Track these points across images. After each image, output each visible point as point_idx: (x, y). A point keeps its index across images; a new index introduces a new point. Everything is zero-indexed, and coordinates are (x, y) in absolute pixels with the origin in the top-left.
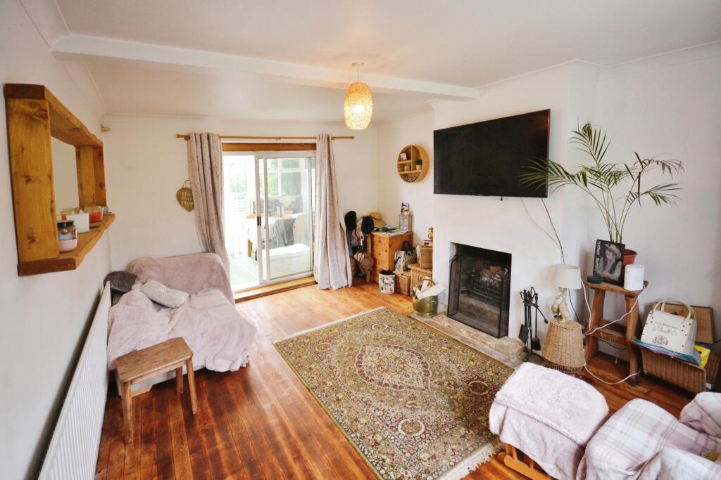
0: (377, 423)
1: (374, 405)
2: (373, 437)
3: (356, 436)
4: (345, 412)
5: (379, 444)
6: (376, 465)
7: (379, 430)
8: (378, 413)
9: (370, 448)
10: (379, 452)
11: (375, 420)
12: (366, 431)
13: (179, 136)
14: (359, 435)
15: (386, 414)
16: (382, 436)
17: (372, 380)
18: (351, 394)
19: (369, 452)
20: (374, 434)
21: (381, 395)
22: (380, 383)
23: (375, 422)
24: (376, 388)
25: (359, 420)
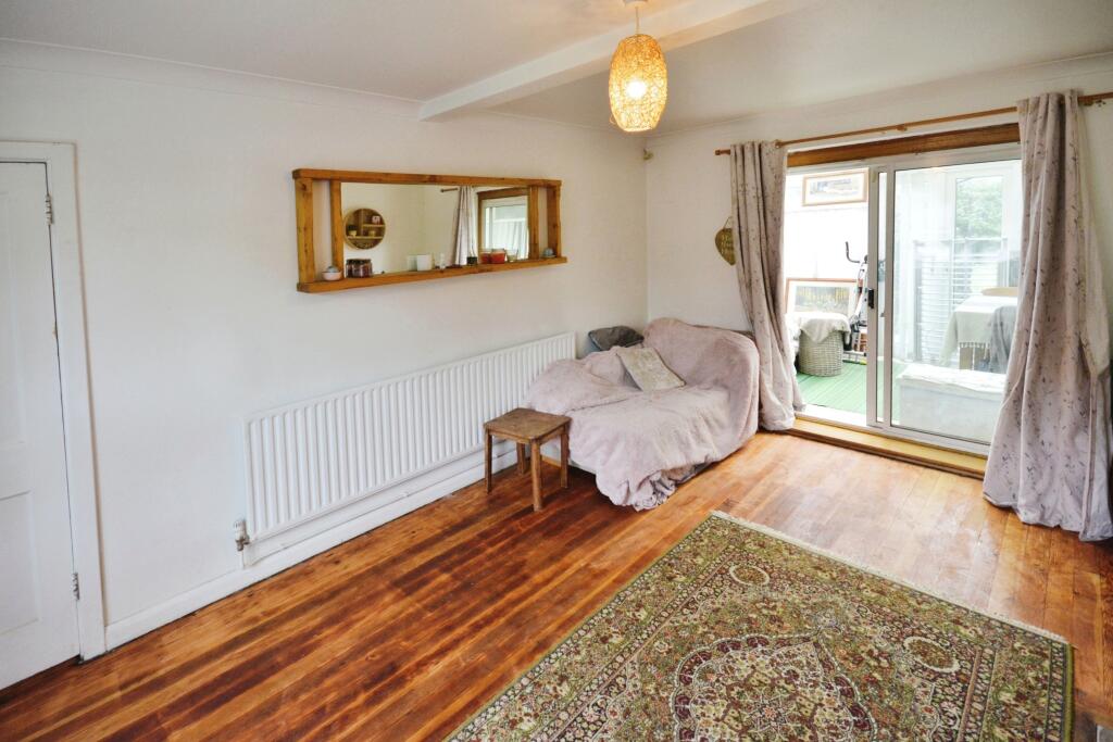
0: (564, 716)
1: (611, 701)
2: (526, 715)
3: (524, 687)
4: (578, 658)
5: (512, 728)
6: (468, 731)
7: (546, 723)
8: (590, 713)
9: (503, 713)
10: (494, 732)
11: (571, 711)
12: (540, 701)
13: (718, 153)
14: (528, 690)
15: (593, 727)
16: (533, 730)
17: (688, 682)
18: (627, 655)
19: (494, 714)
20: (536, 716)
21: (646, 707)
22: (684, 699)
23: (566, 710)
24: (665, 695)
25: (565, 683)
